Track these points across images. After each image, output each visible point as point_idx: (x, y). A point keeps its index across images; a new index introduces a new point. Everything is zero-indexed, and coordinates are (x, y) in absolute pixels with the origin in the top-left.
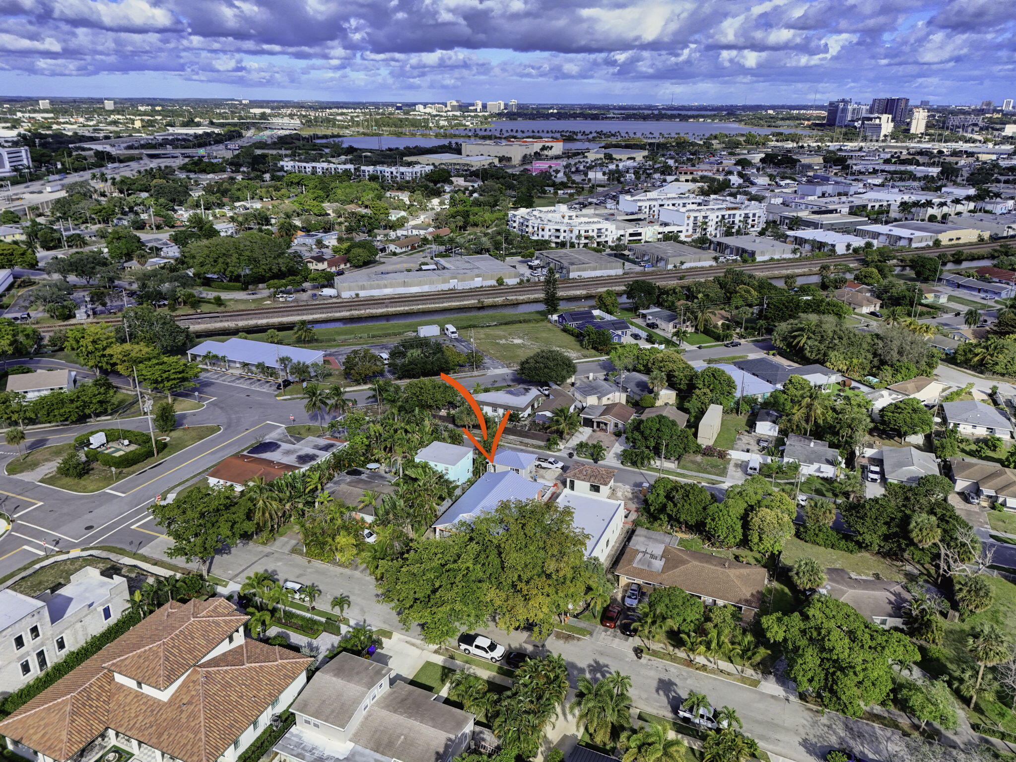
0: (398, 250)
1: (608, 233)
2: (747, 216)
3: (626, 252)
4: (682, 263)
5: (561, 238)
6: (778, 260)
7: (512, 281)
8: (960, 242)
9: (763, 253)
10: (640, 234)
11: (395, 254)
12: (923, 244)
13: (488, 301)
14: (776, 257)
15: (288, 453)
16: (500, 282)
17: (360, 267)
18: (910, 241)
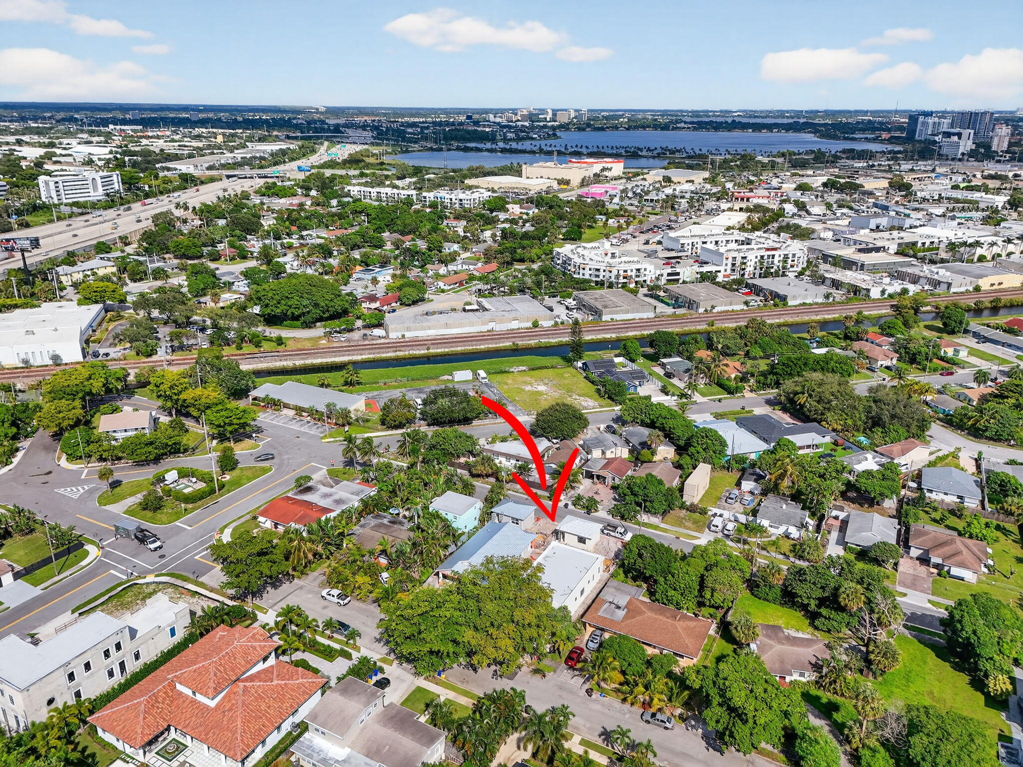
0: (446, 288)
1: (647, 272)
2: (786, 257)
3: (662, 294)
4: (713, 307)
5: (601, 277)
6: (810, 304)
7: (546, 324)
8: (1002, 286)
9: (795, 298)
10: (678, 274)
11: (443, 291)
12: (963, 289)
13: (521, 343)
14: (808, 301)
15: (326, 496)
16: (535, 325)
17: (409, 305)
18: (949, 285)
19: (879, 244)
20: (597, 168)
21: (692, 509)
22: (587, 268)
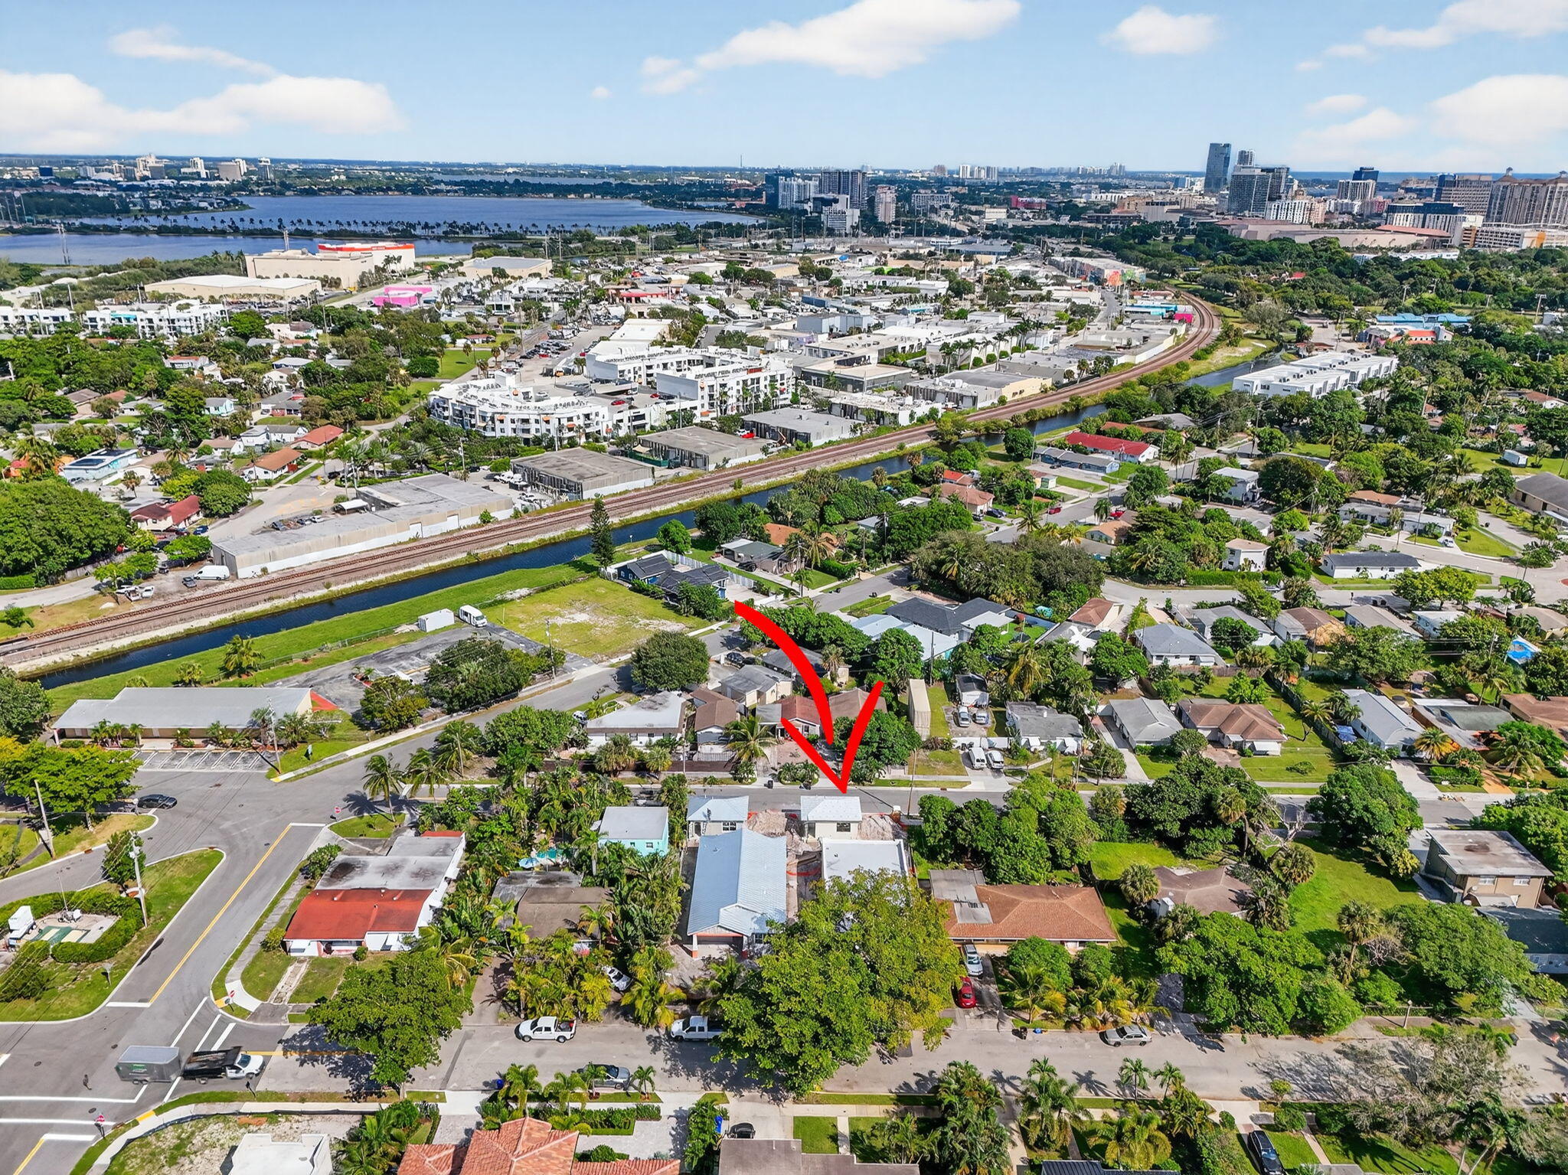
0: (271, 476)
1: (599, 419)
2: (773, 379)
3: (639, 448)
4: (726, 461)
5: (533, 431)
6: (838, 442)
7: (502, 515)
8: (1024, 395)
9: (819, 436)
10: (642, 417)
11: (269, 483)
12: (988, 404)
13: (484, 551)
14: (834, 439)
15: (391, 870)
16: (486, 519)
17: (226, 515)
18: (975, 399)
19: (858, 352)
20: (378, 258)
21: (931, 745)
22: (507, 419)
